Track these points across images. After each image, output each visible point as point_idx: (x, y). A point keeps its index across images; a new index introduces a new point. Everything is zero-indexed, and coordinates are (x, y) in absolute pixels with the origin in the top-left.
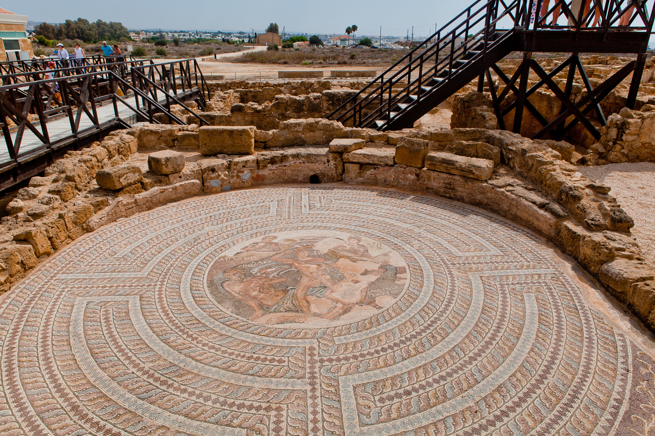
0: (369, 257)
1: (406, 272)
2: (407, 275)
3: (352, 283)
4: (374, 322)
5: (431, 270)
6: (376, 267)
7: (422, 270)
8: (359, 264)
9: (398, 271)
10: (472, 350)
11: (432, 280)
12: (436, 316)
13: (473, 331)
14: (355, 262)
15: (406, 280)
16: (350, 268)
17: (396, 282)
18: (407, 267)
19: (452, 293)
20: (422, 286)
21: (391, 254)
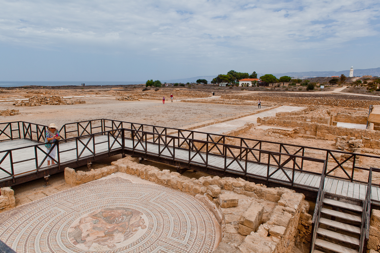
0: (95, 242)
1: (73, 243)
2: (71, 243)
3: (88, 229)
4: (69, 224)
5: (63, 249)
6: (88, 239)
7: (67, 247)
8: (95, 237)
9: (76, 242)
10: (35, 231)
11: (60, 246)
12: (50, 234)
13: (36, 236)
14: (98, 237)
15: (70, 241)
16: (96, 233)
17: (73, 237)
18: (74, 245)
19: (49, 244)
20: (62, 241)
21: (87, 248)
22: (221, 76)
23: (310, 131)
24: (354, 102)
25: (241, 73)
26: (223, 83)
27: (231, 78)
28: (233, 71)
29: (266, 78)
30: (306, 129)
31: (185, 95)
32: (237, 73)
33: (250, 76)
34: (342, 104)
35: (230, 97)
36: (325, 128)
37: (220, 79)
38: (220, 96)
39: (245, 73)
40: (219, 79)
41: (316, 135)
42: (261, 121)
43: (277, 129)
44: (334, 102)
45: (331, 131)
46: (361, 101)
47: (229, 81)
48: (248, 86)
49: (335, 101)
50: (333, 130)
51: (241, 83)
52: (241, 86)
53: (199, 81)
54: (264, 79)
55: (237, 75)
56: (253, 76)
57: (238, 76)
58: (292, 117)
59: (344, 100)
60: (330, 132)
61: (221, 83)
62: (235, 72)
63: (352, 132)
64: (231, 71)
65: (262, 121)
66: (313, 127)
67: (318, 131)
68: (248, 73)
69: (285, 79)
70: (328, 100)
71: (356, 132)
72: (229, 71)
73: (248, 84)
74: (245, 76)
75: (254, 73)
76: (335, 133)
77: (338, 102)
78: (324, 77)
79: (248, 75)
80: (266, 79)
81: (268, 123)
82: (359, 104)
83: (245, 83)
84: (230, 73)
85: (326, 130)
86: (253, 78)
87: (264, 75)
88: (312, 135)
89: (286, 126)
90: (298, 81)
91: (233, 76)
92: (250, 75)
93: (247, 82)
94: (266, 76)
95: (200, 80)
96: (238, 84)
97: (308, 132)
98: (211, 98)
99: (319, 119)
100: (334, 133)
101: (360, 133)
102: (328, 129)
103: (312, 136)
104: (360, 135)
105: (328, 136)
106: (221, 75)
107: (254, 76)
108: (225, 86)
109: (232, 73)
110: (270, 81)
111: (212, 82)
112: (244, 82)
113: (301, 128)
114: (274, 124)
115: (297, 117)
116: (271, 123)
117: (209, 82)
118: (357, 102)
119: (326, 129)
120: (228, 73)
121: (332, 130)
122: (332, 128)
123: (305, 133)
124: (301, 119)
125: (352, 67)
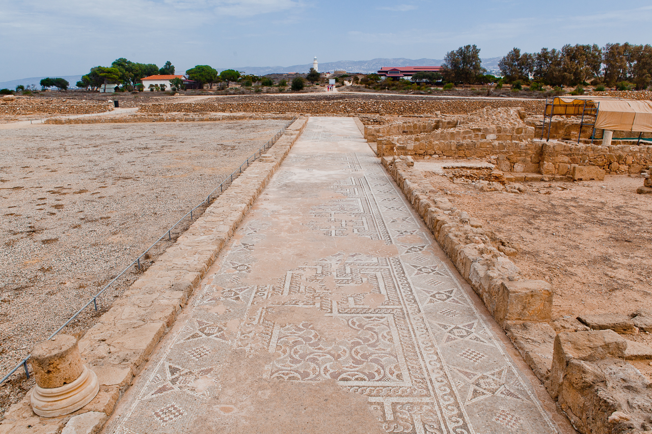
22: (100, 69)
23: (524, 161)
24: (405, 105)
25: (141, 65)
26: (108, 86)
27: (123, 76)
28: (124, 61)
29: (200, 72)
30: (515, 159)
31: (39, 109)
32: (134, 65)
33: (161, 70)
34: (387, 109)
35: (163, 107)
36: (563, 152)
37: (98, 76)
38: (137, 109)
39: (150, 65)
40: (96, 78)
41: (540, 172)
42: (395, 151)
43: (458, 167)
44: (374, 107)
45: (576, 157)
46: (415, 101)
47: (120, 80)
48: (163, 90)
49: (375, 104)
50: (582, 155)
51: (146, 84)
52: (149, 90)
53: (46, 82)
54: (195, 75)
55: (133, 67)
56: (166, 71)
57: (137, 71)
58: (452, 133)
59: (390, 101)
60: (574, 159)
61: (103, 86)
62: (129, 63)
63: (622, 153)
64: (120, 59)
65: (397, 149)
66: (530, 152)
67: (548, 162)
68: (155, 65)
69: (231, 76)
70: (363, 103)
71: (630, 154)
72: (114, 61)
73: (162, 86)
74: (150, 71)
75: (169, 63)
76: (587, 161)
77: (380, 106)
78: (282, 74)
79: (157, 68)
80: (200, 75)
81: (414, 153)
82: (413, 107)
83: (157, 85)
84: (119, 65)
85: (567, 155)
86: (168, 74)
87: (194, 67)
88: (528, 172)
89: (465, 157)
90: (253, 78)
91: (126, 71)
92: (160, 68)
93: (159, 83)
94: (199, 68)
95: (48, 80)
96: (142, 86)
97: (518, 167)
98: (112, 112)
99: (514, 132)
100: (584, 161)
101: (639, 154)
102: (569, 152)
103: (530, 175)
104: (637, 159)
105: (581, 170)
106: (99, 67)
107: (168, 70)
108: (113, 91)
109: (121, 63)
110: (208, 78)
111: (79, 84)
112: (154, 83)
113: (500, 158)
114: (431, 155)
115: (463, 132)
116: (422, 152)
117: (72, 85)
118: (410, 105)
119: (566, 153)
120: (114, 63)
121: (581, 153)
122: (579, 150)
123: (512, 169)
124: (473, 136)
125: (316, 58)
